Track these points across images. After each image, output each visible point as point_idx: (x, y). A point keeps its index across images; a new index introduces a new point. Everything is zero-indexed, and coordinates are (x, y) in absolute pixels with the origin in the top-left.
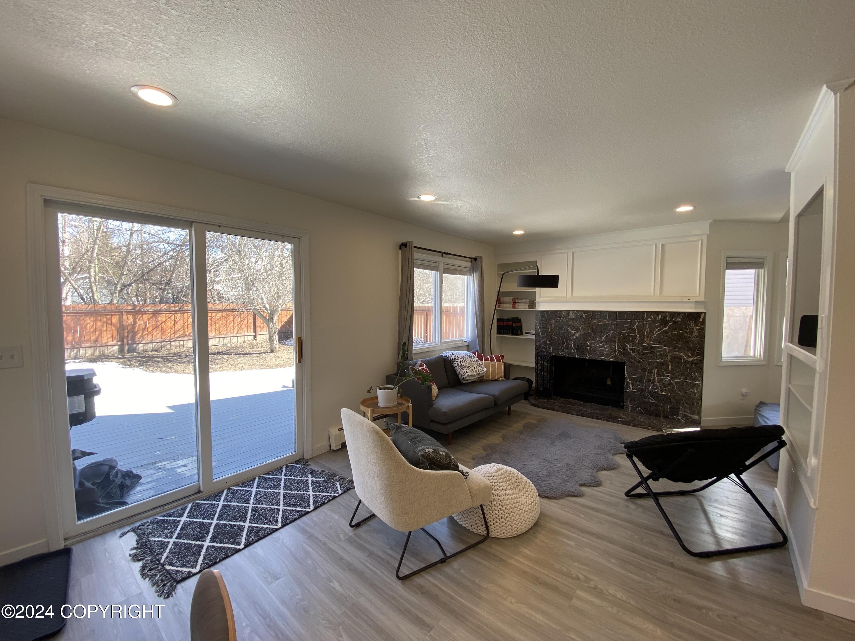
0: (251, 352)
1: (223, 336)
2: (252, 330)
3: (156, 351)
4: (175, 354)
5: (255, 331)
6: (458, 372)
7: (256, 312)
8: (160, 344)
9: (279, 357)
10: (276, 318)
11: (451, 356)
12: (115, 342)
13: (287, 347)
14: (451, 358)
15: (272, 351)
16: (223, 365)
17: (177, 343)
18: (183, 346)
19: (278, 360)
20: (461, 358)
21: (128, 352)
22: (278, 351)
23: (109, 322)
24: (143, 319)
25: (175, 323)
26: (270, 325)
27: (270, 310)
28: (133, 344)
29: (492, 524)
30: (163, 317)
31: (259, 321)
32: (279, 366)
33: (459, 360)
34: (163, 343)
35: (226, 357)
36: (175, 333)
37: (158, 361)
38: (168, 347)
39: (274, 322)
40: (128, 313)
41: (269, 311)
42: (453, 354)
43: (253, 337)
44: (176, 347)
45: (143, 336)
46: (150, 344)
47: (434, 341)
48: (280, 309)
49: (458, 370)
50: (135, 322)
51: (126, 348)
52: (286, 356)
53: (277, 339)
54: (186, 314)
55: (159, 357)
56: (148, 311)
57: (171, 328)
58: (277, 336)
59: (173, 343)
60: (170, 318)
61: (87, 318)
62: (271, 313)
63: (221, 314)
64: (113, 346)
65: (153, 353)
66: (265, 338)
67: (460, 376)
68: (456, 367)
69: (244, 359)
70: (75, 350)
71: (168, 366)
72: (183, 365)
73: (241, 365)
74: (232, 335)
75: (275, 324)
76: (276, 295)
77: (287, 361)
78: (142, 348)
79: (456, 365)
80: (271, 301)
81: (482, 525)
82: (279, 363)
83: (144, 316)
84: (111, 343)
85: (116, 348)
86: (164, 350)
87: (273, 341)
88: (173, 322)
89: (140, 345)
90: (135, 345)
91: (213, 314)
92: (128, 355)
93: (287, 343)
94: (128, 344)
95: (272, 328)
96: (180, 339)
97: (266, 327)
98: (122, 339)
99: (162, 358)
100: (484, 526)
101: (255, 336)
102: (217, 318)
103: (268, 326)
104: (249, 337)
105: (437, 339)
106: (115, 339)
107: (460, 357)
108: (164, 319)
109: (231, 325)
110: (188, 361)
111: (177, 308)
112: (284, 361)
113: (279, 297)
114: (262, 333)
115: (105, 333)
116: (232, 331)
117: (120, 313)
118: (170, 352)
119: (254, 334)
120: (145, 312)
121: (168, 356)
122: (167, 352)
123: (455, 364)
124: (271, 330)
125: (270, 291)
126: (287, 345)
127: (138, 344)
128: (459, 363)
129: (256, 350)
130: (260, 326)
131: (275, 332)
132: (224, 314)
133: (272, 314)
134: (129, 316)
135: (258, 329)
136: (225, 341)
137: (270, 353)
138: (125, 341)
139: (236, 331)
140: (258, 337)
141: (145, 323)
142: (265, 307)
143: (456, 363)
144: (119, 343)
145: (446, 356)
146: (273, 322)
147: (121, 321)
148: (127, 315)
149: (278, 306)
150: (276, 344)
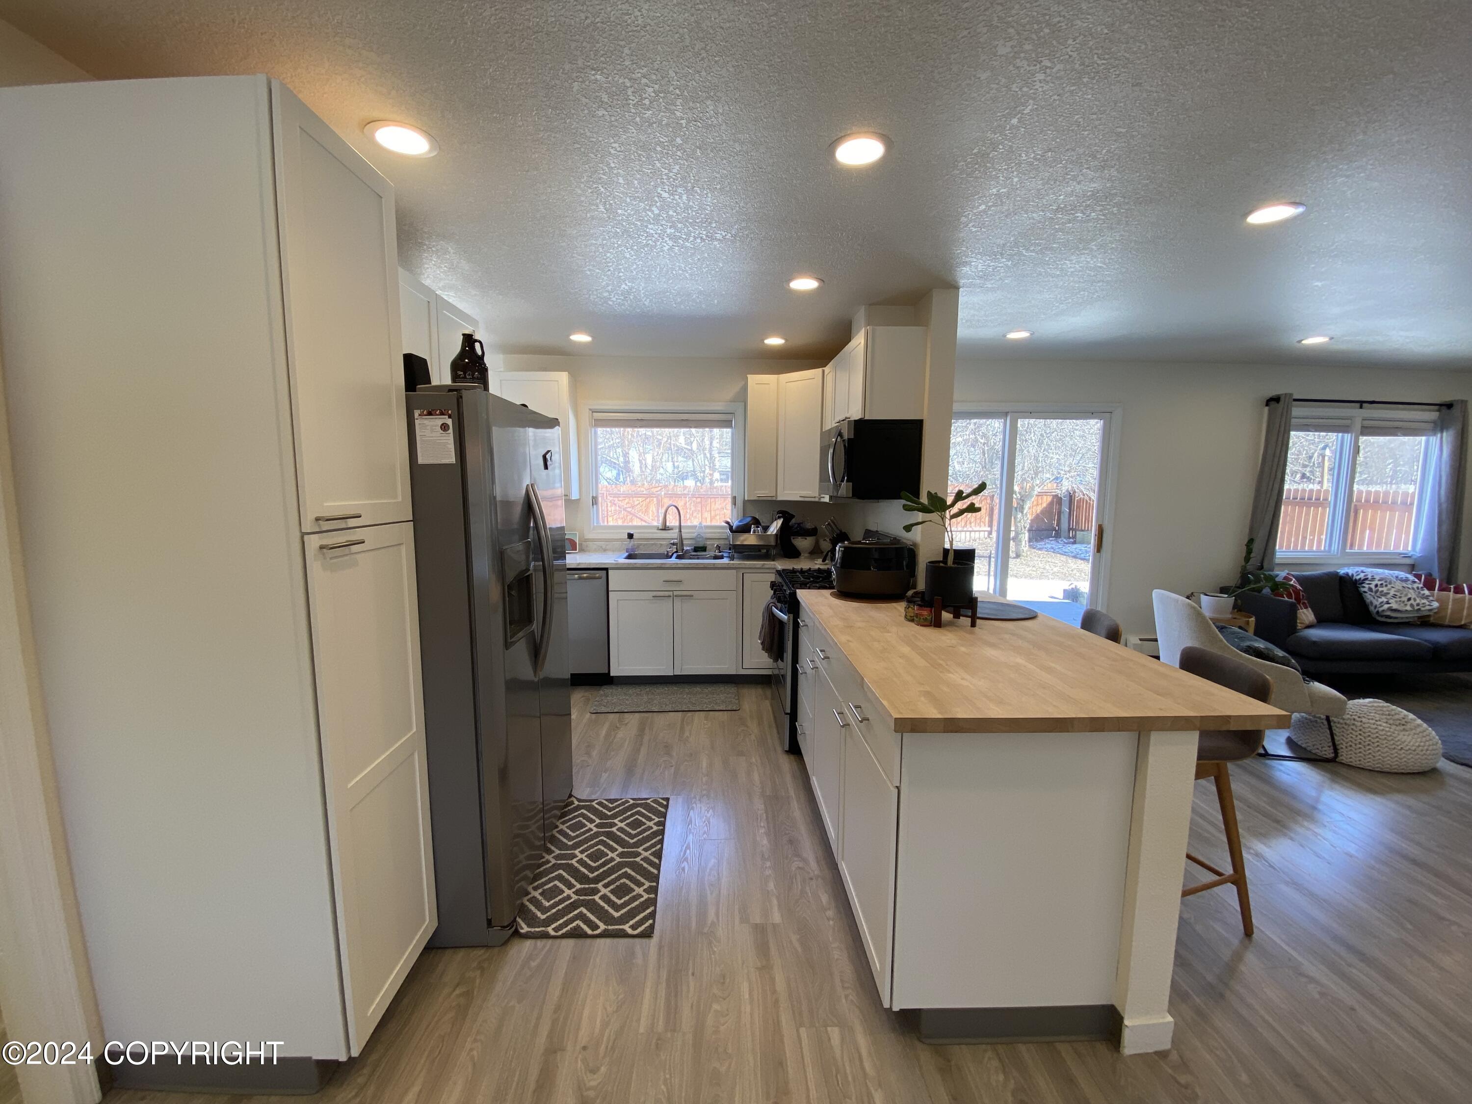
2: (987, 524)
5: (992, 525)
6: (1368, 601)
9: (1029, 566)
10: (1028, 506)
11: (1357, 575)
13: (1040, 552)
14: (1358, 578)
15: (1020, 555)
19: (1028, 569)
20: (1379, 580)
22: (1029, 556)
26: (1019, 516)
27: (1020, 493)
29: (1344, 747)
32: (1029, 577)
33: (1374, 583)
39: (1025, 512)
41: (1018, 495)
42: (1363, 572)
43: (986, 533)
47: (1327, 548)
48: (1036, 493)
49: (1369, 597)
52: (1041, 565)
53: (1027, 539)
58: (1027, 535)
62: (1020, 499)
67: (1372, 608)
68: (1365, 592)
75: (1026, 515)
76: (1032, 470)
79: (1366, 590)
80: (1023, 479)
81: (1329, 747)
82: (1030, 574)
87: (1021, 540)
93: (1040, 547)
95: (1020, 522)
100: (1332, 748)
101: (991, 533)
104: (982, 533)
105: (1335, 547)
107: (1377, 578)
112: (1038, 572)
113: (1036, 474)
119: (989, 529)
123: (1364, 587)
124: (1019, 524)
126: (1040, 549)
128: (1373, 586)
131: (1025, 528)
133: (1023, 500)
137: (1014, 558)
143: (1367, 586)
145: (1347, 574)
146: (1022, 512)
149: (1032, 488)
150: (1026, 546)
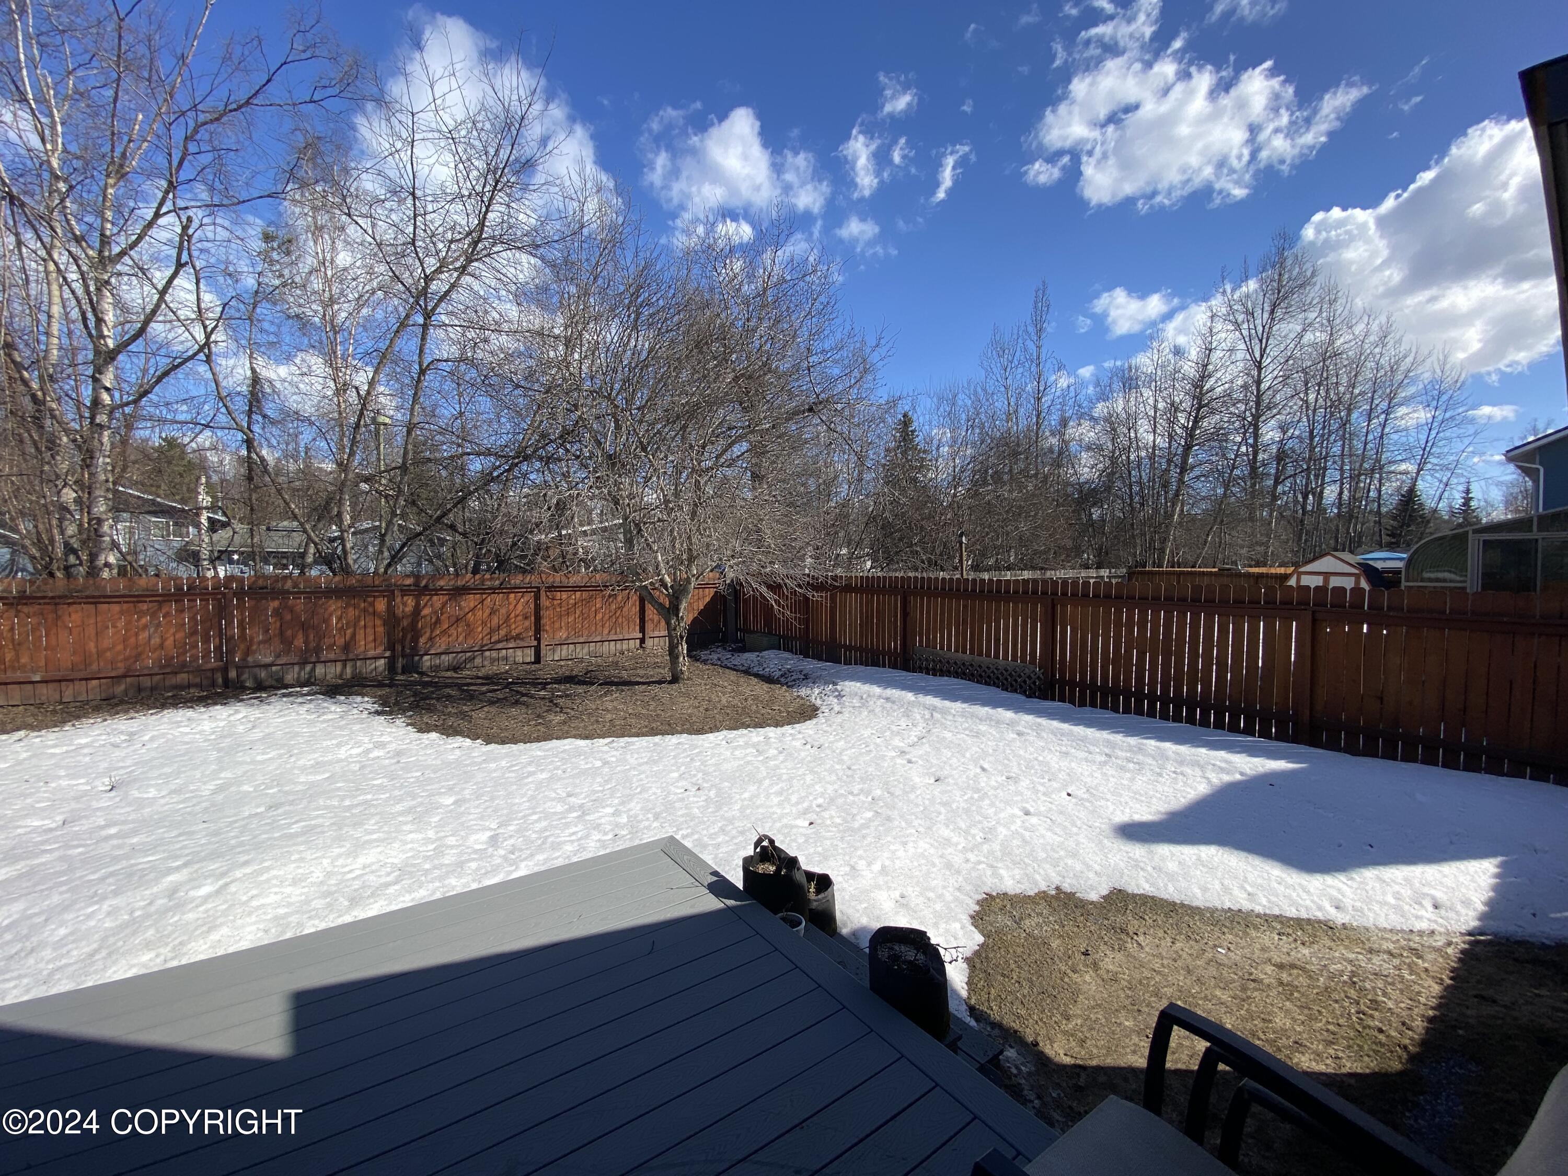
0: (633, 679)
1: (582, 640)
2: (638, 628)
3: (455, 669)
4: (489, 679)
5: (642, 630)
7: (644, 593)
8: (462, 657)
9: (691, 698)
10: (683, 605)
12: (379, 650)
13: (704, 668)
15: (675, 679)
16: (573, 713)
17: (494, 654)
18: (506, 658)
19: (687, 704)
21: (403, 673)
22: (688, 679)
23: (371, 610)
24: (432, 606)
25: (493, 612)
26: (673, 621)
27: (672, 587)
28: (413, 656)
30: (470, 601)
31: (651, 612)
34: (468, 654)
35: (580, 689)
36: (491, 632)
37: (449, 697)
38: (478, 661)
39: (680, 613)
40: (405, 591)
41: (670, 591)
43: (638, 642)
44: (493, 661)
45: (431, 639)
46: (443, 657)
48: (692, 586)
50: (417, 610)
51: (400, 663)
52: (704, 694)
53: (685, 651)
54: (512, 596)
55: (457, 685)
56: (442, 589)
57: (484, 623)
58: (685, 647)
59: (487, 653)
60: (482, 602)
61: (331, 602)
62: (673, 596)
63: (578, 594)
64: (376, 658)
65: (449, 674)
66: (662, 643)
69: (616, 699)
70: (308, 668)
71: (462, 712)
72: (493, 709)
73: (609, 716)
74: (598, 639)
75: (682, 618)
76: (685, 557)
77: (707, 710)
78: (428, 664)
80: (675, 569)
82: (690, 716)
83: (435, 598)
84: (371, 653)
85: (382, 662)
86: (468, 669)
87: (678, 658)
88: (488, 611)
89: (426, 658)
90: (417, 658)
91: (564, 595)
92: (402, 677)
93: (704, 657)
94: (404, 656)
95: (674, 628)
96: (500, 646)
97: (663, 623)
98: (391, 647)
99: (459, 686)
101: (642, 641)
102: (572, 602)
103: (668, 623)
104: (632, 642)
106: (380, 644)
108: (472, 605)
109: (599, 616)
110: (505, 698)
111: (497, 582)
112: (701, 709)
113: (691, 559)
114: (656, 634)
115: (362, 631)
116: (600, 629)
117: (389, 592)
118: (480, 674)
119: (640, 635)
120: (437, 591)
121: (472, 684)
122: (474, 673)
124: (674, 631)
125: (674, 546)
126: (705, 662)
127: (422, 656)
129: (641, 672)
130: (652, 620)
131: (682, 637)
132: (585, 595)
133: (677, 598)
134: (405, 598)
135: (649, 626)
136: (586, 650)
137: (670, 682)
138: (399, 648)
139: (606, 631)
140: (649, 643)
141: (436, 612)
142: (662, 580)
144: (388, 654)
146: (677, 616)
147: (390, 609)
148: (402, 596)
149: (688, 581)
150: (684, 663)
